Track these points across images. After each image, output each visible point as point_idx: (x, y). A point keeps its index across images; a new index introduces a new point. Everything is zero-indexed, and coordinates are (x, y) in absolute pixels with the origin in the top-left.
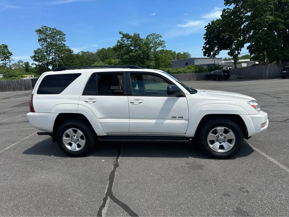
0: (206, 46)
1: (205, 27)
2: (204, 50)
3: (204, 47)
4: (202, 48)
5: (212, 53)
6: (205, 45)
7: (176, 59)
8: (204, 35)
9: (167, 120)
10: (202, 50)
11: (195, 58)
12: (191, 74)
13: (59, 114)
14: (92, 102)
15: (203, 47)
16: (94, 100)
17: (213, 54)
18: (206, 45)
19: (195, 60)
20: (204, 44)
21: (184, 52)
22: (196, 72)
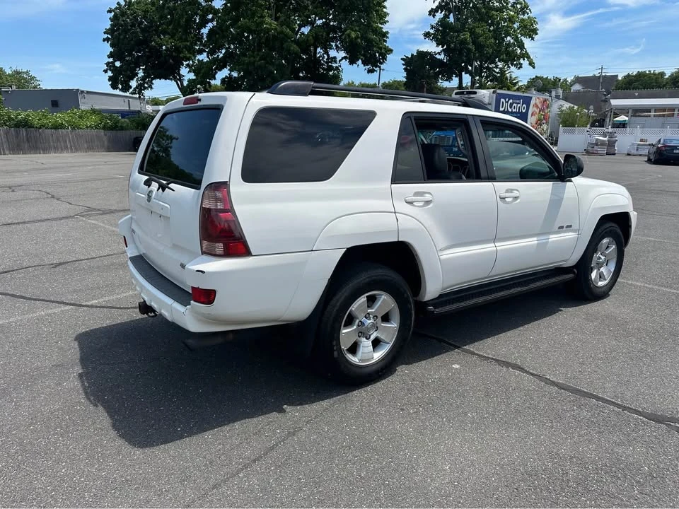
0: (113, 63)
1: (110, 11)
2: (110, 74)
3: (110, 66)
4: (105, 67)
5: (133, 84)
6: (111, 60)
7: (14, 88)
8: (105, 33)
9: (551, 236)
10: (105, 71)
11: (78, 90)
12: (94, 132)
13: (346, 251)
14: (421, 204)
15: (108, 64)
16: (428, 197)
17: (137, 87)
18: (115, 61)
19: (80, 96)
20: (109, 57)
21: (14, 69)
22: (104, 128)
